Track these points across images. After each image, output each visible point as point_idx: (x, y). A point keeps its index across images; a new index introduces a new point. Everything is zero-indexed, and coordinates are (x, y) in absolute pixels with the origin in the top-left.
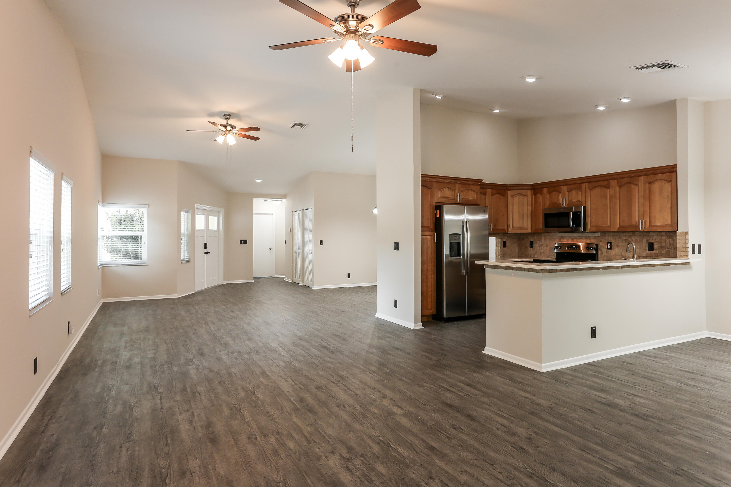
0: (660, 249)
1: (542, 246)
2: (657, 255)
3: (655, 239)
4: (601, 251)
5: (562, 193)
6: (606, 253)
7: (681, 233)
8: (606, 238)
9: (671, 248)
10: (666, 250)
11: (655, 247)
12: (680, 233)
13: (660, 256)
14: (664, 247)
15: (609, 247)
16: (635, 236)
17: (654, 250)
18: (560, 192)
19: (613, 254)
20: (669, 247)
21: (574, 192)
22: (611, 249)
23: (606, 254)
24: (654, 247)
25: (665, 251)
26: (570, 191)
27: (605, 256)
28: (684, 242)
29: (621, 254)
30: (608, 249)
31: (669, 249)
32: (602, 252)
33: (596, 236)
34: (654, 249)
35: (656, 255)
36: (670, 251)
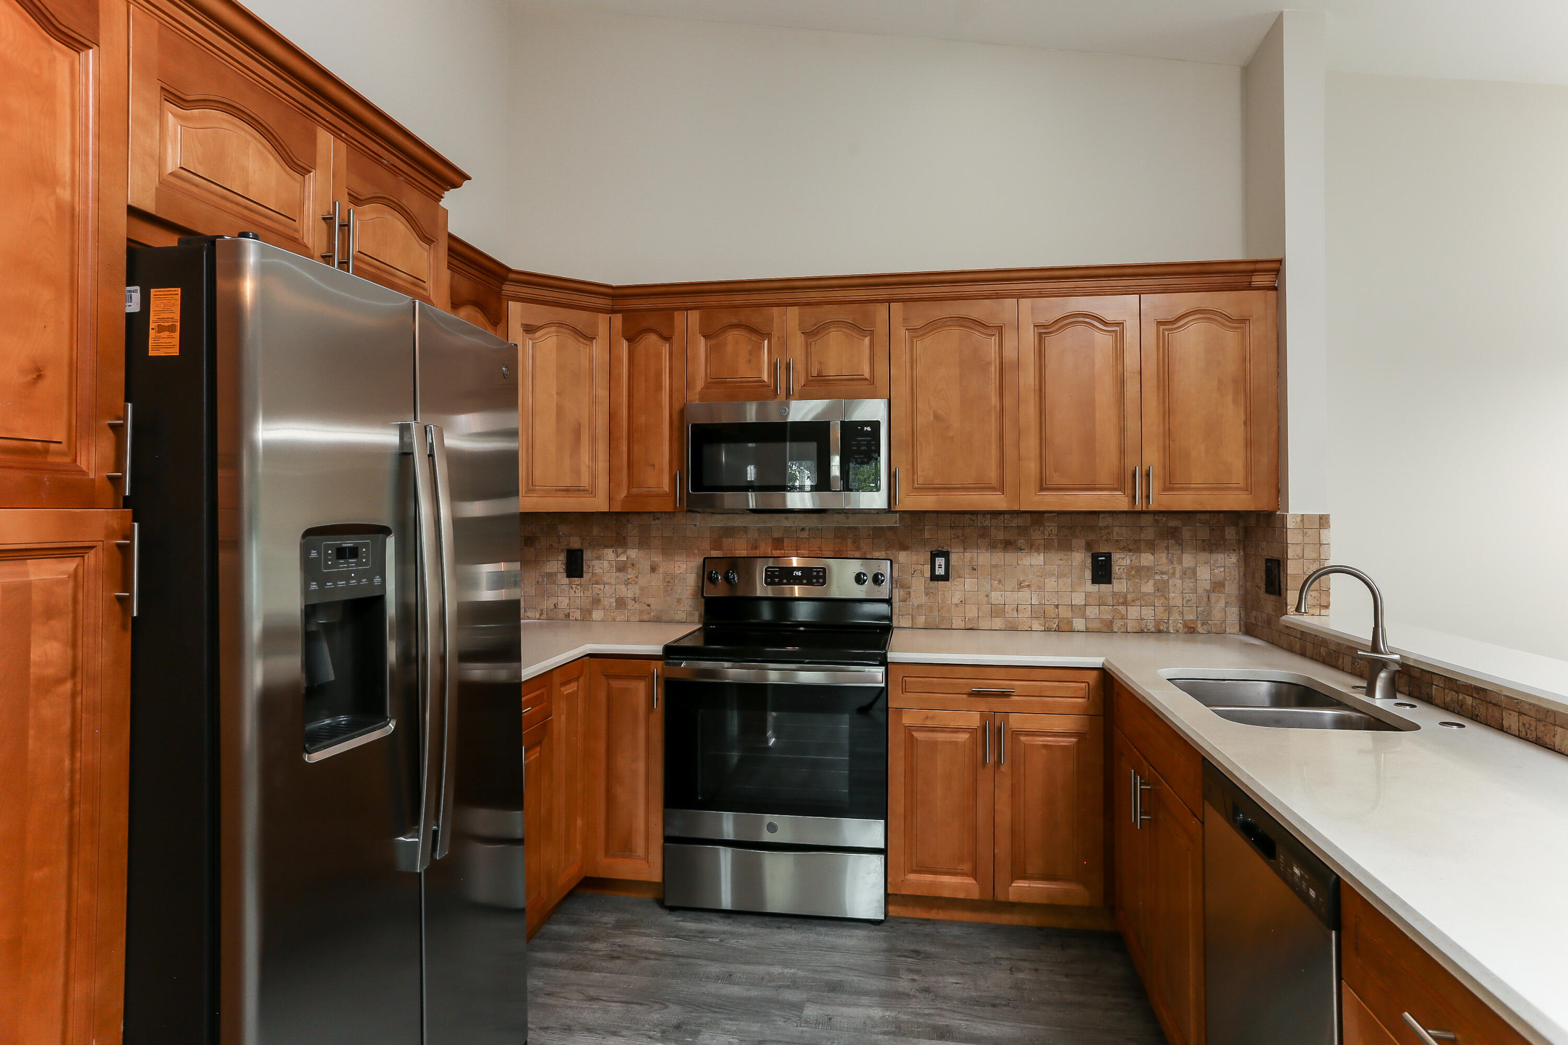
0: (1133, 576)
1: (630, 570)
2: (1125, 598)
3: (1118, 541)
4: (902, 587)
5: (775, 340)
6: (927, 594)
7: (1302, 521)
8: (927, 535)
9: (1174, 573)
10: (1154, 579)
11: (1116, 569)
12: (1299, 519)
13: (1133, 601)
14: (1148, 569)
15: (940, 571)
16: (1041, 529)
17: (1114, 581)
18: (768, 336)
19: (956, 600)
20: (1165, 569)
21: (835, 337)
22: (945, 578)
23: (923, 599)
24: (1113, 571)
25: (1151, 582)
26: (812, 333)
27: (920, 607)
28: (1315, 555)
29: (987, 596)
30: (934, 578)
31: (1165, 577)
32: (909, 593)
33: (882, 528)
34: (1113, 576)
35: (1121, 600)
36: (1170, 581)
